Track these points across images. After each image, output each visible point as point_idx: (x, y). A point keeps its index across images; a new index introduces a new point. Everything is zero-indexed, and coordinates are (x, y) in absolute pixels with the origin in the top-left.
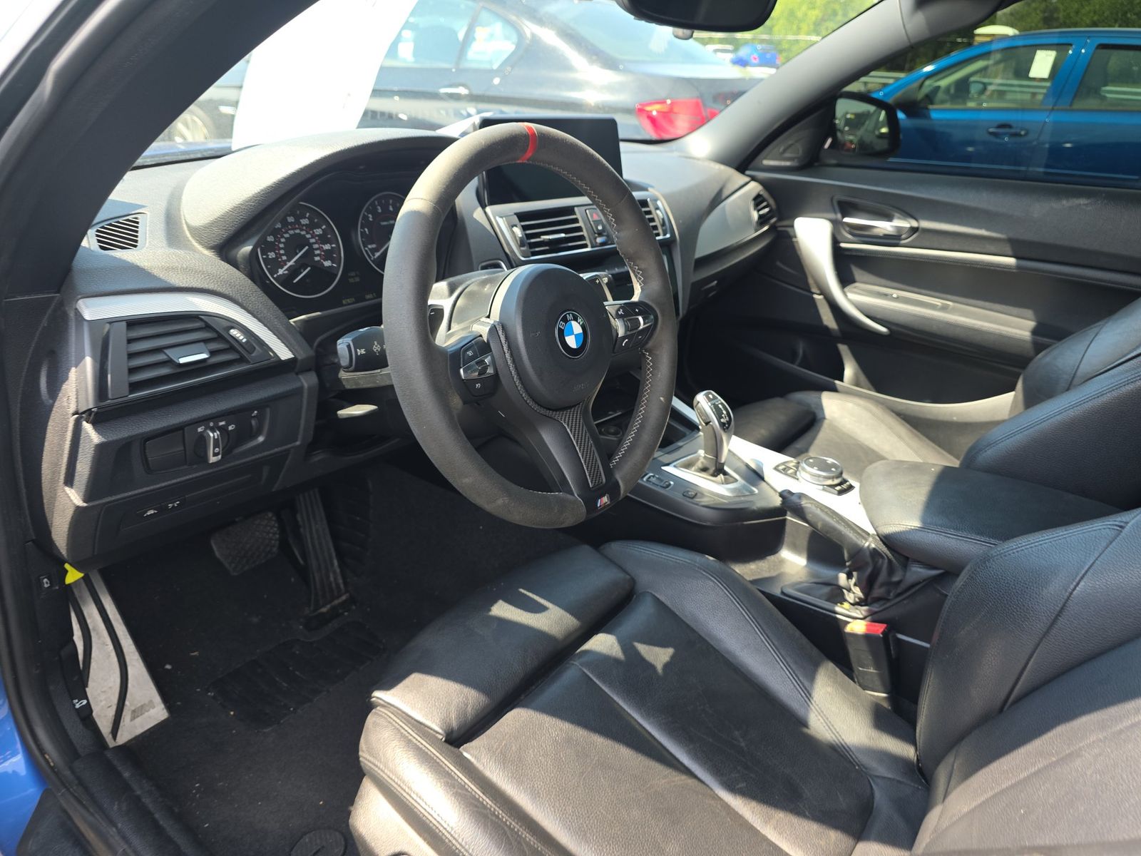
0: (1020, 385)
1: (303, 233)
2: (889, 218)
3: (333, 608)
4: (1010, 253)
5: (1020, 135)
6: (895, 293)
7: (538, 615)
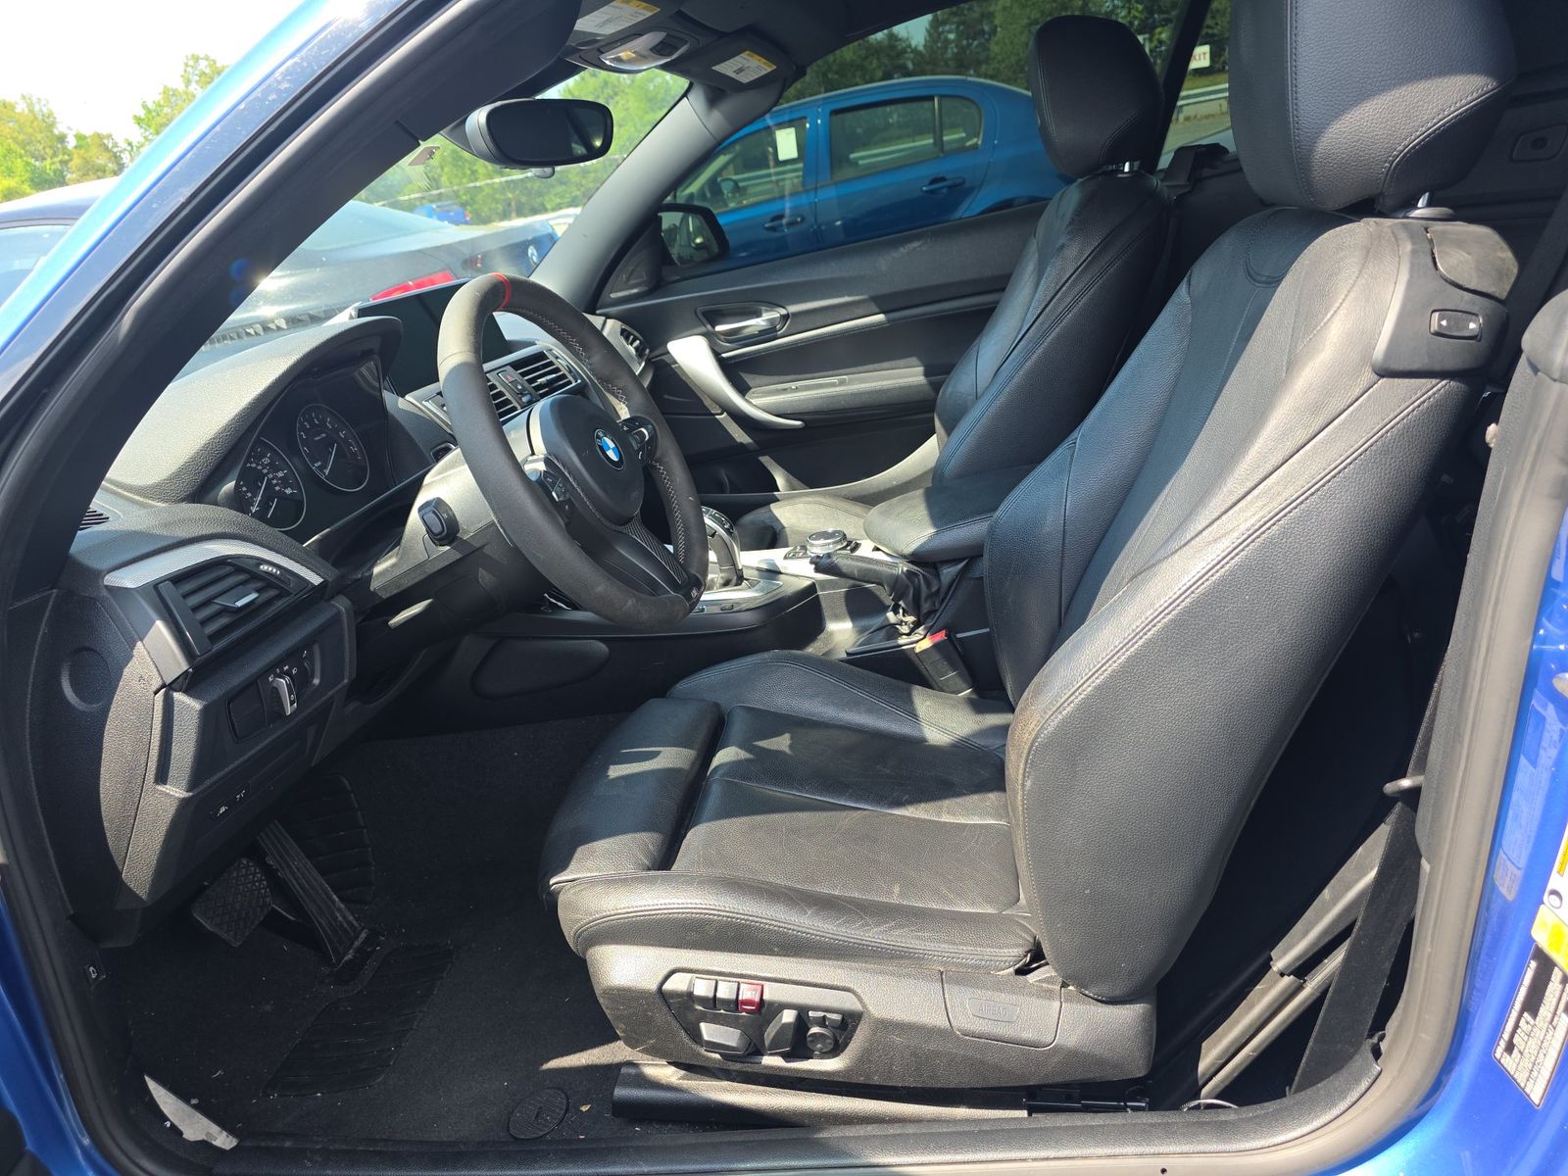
0: (937, 424)
1: (254, 465)
2: (758, 315)
3: (358, 950)
4: (877, 310)
5: (797, 223)
6: (793, 385)
7: (655, 760)
